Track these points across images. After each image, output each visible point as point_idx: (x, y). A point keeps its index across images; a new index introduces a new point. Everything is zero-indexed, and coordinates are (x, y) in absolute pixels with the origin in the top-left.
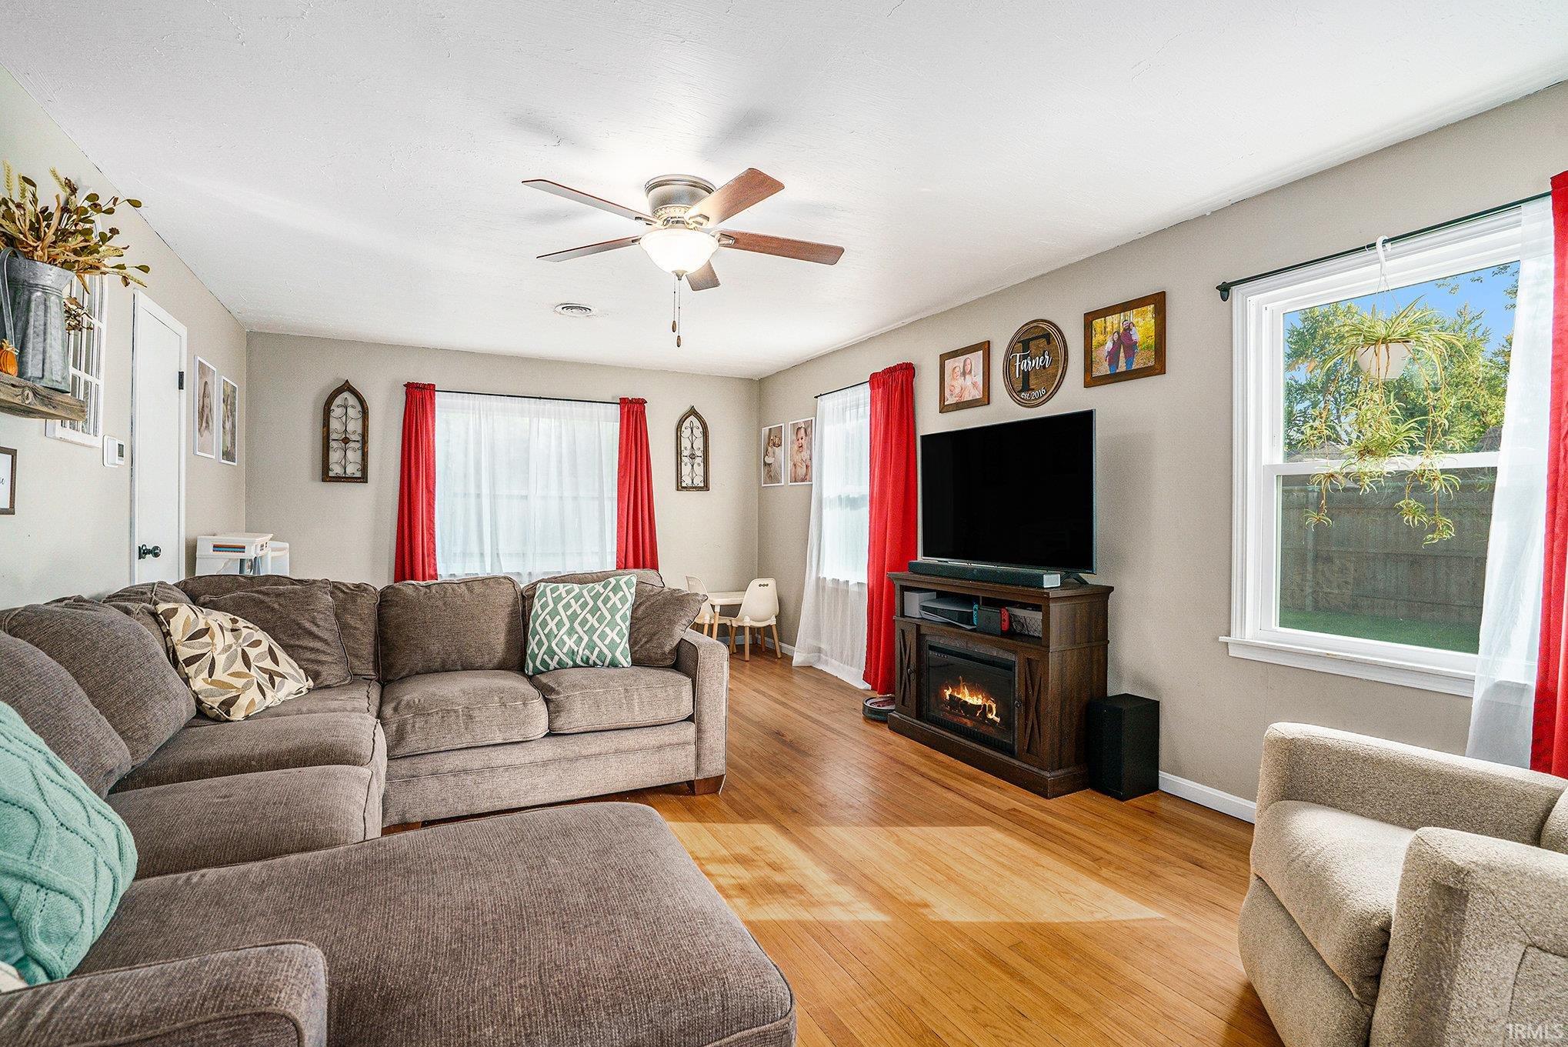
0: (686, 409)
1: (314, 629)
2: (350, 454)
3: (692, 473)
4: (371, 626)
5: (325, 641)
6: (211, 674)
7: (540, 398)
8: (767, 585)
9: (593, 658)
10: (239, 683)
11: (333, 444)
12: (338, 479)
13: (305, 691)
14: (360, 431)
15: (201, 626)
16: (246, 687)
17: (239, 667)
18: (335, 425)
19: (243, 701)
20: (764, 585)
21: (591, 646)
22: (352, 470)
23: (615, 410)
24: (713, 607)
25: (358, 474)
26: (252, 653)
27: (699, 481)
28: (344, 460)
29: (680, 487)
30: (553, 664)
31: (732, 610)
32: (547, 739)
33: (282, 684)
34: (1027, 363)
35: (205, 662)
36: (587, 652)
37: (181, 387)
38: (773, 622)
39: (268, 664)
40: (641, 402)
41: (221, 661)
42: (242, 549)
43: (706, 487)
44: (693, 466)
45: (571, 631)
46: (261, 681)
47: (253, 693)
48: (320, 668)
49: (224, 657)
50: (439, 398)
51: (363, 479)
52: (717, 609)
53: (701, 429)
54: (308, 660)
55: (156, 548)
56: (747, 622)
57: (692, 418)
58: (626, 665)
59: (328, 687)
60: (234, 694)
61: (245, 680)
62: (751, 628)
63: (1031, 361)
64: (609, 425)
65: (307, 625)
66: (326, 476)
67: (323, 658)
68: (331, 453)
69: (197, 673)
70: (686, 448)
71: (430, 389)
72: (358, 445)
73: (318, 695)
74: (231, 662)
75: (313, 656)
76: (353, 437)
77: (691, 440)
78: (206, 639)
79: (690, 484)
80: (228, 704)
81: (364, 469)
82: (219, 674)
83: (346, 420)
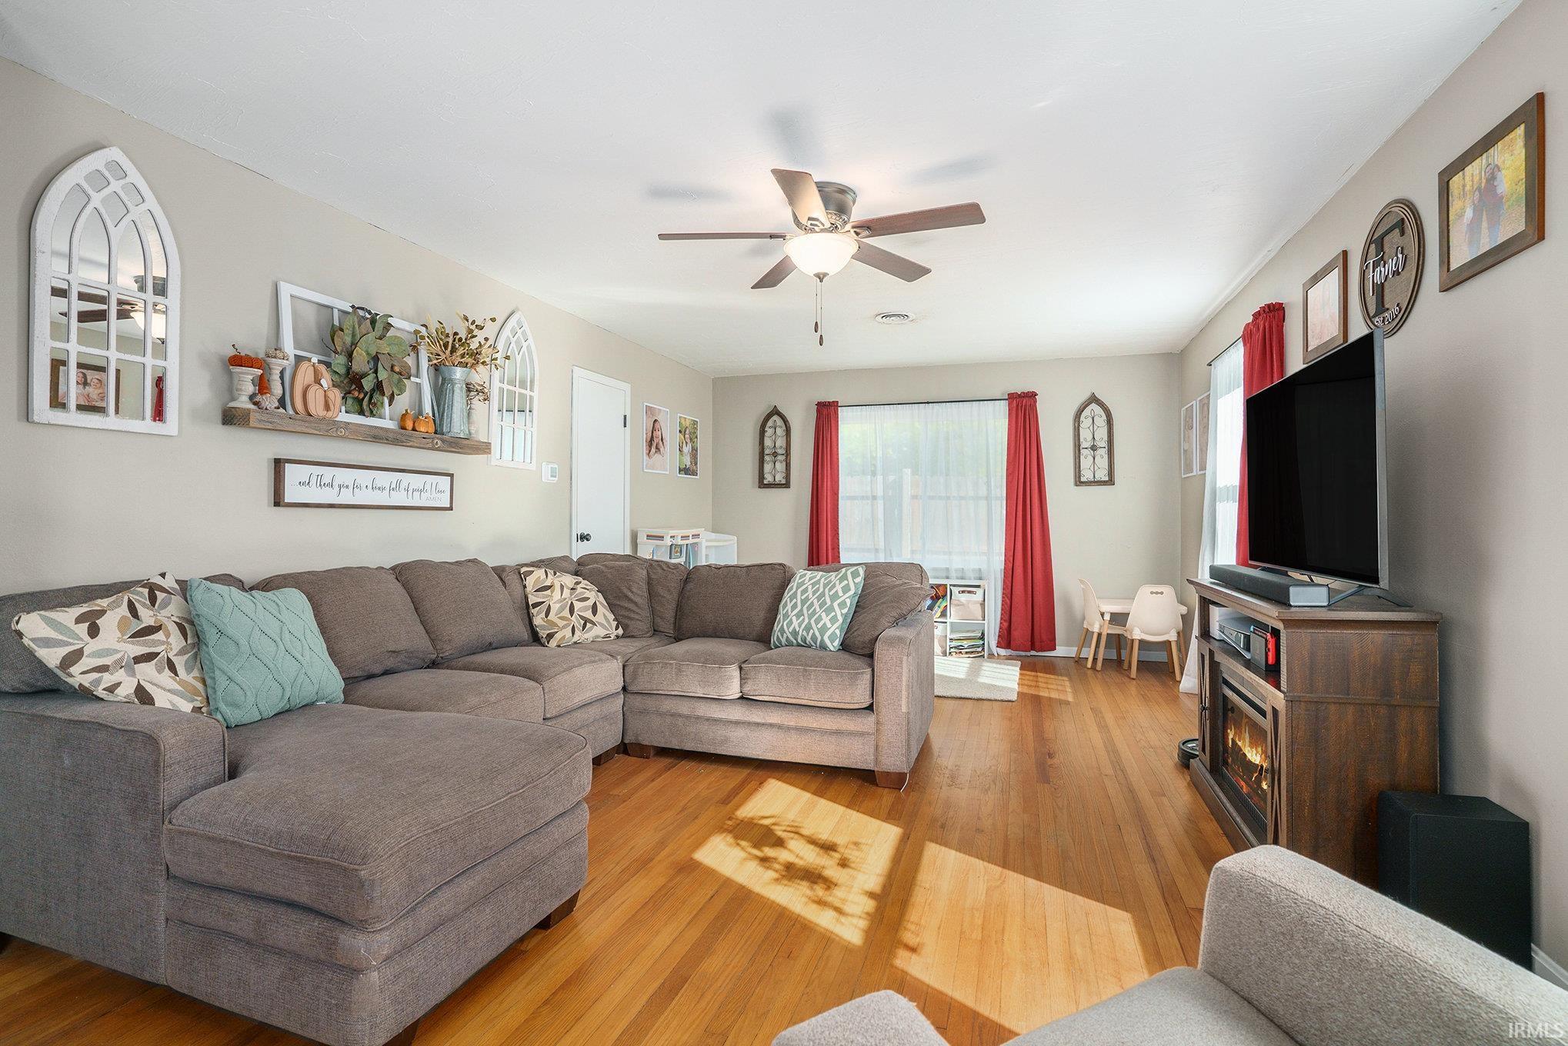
0: (1086, 396)
1: (630, 594)
2: (778, 465)
3: (1094, 466)
4: (676, 595)
5: (636, 604)
6: (547, 616)
7: (928, 403)
8: (1162, 593)
9: (809, 639)
10: (561, 623)
11: (767, 458)
12: (770, 486)
13: (613, 637)
14: (784, 446)
15: (548, 583)
16: (564, 627)
17: (566, 613)
18: (768, 442)
19: (558, 636)
20: (1157, 593)
21: (808, 628)
22: (780, 478)
23: (1003, 406)
24: (1102, 615)
25: (784, 482)
26: (578, 605)
27: (1102, 475)
28: (774, 471)
29: (1079, 482)
30: (784, 641)
31: (1119, 619)
32: (740, 701)
33: (591, 629)
34: (1381, 271)
35: (544, 607)
36: (805, 633)
37: (625, 426)
38: (1172, 637)
39: (588, 614)
40: (1032, 396)
41: (555, 608)
42: (661, 538)
43: (1111, 481)
44: (1094, 459)
45: (800, 614)
46: (576, 624)
47: (568, 632)
48: (629, 622)
49: (558, 605)
50: (842, 413)
51: (787, 485)
52: (1107, 617)
53: (1104, 417)
54: (623, 616)
55: (588, 535)
56: (1137, 635)
57: (1093, 406)
58: (832, 649)
59: (633, 637)
60: (556, 630)
61: (565, 622)
62: (1141, 641)
63: (1384, 267)
64: (996, 423)
65: (625, 591)
66: (762, 485)
67: (632, 615)
68: (765, 465)
69: (539, 613)
70: (1085, 439)
71: (834, 405)
72: (784, 457)
73: (623, 642)
74: (562, 609)
75: (626, 614)
76: (780, 451)
77: (1093, 428)
78: (548, 592)
79: (1091, 478)
80: (550, 636)
81: (788, 477)
82: (551, 616)
83: (775, 438)
